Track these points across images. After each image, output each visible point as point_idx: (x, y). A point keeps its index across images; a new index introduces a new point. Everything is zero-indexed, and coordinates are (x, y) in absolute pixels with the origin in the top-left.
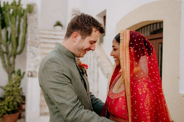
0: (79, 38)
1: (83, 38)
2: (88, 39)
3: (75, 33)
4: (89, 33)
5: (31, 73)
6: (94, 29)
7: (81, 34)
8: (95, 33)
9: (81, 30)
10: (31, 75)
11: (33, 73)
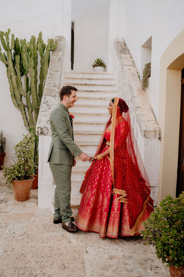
0: (67, 98)
1: (69, 97)
2: (71, 96)
3: (64, 97)
4: (70, 93)
5: (42, 129)
6: (72, 91)
7: (67, 96)
8: (73, 92)
9: (66, 94)
10: (41, 132)
11: (44, 129)
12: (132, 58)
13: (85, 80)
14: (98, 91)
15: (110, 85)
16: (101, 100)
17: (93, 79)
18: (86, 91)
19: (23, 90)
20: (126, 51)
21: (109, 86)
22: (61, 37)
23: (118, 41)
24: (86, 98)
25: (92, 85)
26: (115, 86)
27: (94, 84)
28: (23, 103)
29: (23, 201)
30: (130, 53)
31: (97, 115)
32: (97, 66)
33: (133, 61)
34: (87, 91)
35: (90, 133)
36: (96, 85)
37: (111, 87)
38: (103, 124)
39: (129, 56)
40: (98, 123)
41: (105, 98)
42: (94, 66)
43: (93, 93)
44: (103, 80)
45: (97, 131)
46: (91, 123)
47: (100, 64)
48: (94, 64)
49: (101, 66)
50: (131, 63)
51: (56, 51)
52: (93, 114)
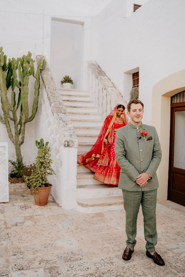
5: (68, 142)
10: (68, 145)
11: (70, 142)
12: (110, 80)
13: (65, 96)
14: (81, 107)
15: (89, 102)
16: (85, 115)
17: (72, 96)
18: (70, 107)
19: (9, 104)
20: (102, 73)
21: (87, 102)
22: (41, 56)
23: (92, 63)
24: (73, 113)
25: (73, 101)
26: (93, 102)
27: (75, 101)
28: (10, 117)
29: (44, 205)
30: (107, 75)
31: (87, 129)
32: (65, 82)
33: (112, 83)
34: (72, 107)
35: (88, 144)
36: (76, 101)
37: (89, 103)
38: (95, 136)
39: (106, 77)
40: (91, 135)
41: (89, 113)
42: (62, 82)
43: (76, 108)
44: (80, 96)
45: (91, 143)
46: (86, 135)
47: (69, 81)
48: (62, 81)
49: (69, 82)
50: (112, 85)
51: (45, 70)
52: (84, 127)
